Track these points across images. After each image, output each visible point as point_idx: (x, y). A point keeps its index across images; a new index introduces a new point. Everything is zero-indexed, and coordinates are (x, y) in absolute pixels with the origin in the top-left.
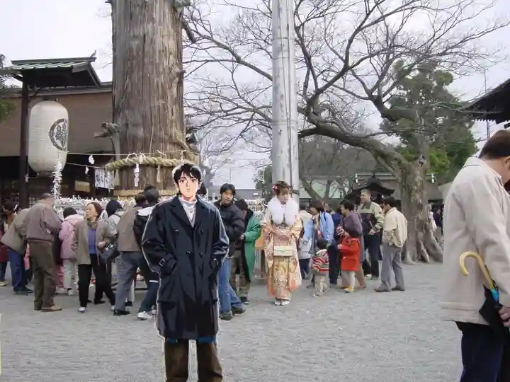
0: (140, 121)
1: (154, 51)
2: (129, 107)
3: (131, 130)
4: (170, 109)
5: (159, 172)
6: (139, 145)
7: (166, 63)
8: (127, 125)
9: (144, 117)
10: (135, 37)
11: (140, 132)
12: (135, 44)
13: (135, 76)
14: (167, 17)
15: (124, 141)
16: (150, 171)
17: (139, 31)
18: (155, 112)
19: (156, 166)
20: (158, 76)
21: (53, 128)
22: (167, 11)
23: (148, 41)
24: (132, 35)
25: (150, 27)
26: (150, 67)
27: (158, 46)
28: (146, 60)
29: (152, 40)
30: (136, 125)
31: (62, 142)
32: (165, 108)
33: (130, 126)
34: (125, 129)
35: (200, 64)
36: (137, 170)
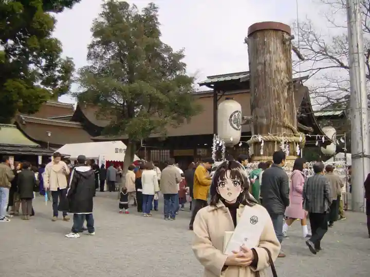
0: (264, 115)
1: (271, 71)
2: (258, 106)
3: (259, 120)
4: (283, 106)
5: (276, 145)
6: (264, 129)
7: (279, 78)
8: (257, 117)
9: (267, 112)
10: (260, 63)
11: (265, 121)
12: (260, 68)
13: (261, 87)
14: (279, 49)
15: (256, 127)
16: (270, 145)
17: (261, 60)
18: (273, 109)
19: (274, 142)
20: (274, 86)
21: (231, 117)
22: (278, 45)
23: (267, 65)
24: (258, 62)
25: (268, 56)
26: (269, 81)
27: (274, 68)
28: (267, 77)
29: (269, 64)
30: (262, 117)
31: (237, 125)
32: (279, 105)
33: (259, 118)
34: (256, 119)
35: (316, 71)
36: (262, 144)
